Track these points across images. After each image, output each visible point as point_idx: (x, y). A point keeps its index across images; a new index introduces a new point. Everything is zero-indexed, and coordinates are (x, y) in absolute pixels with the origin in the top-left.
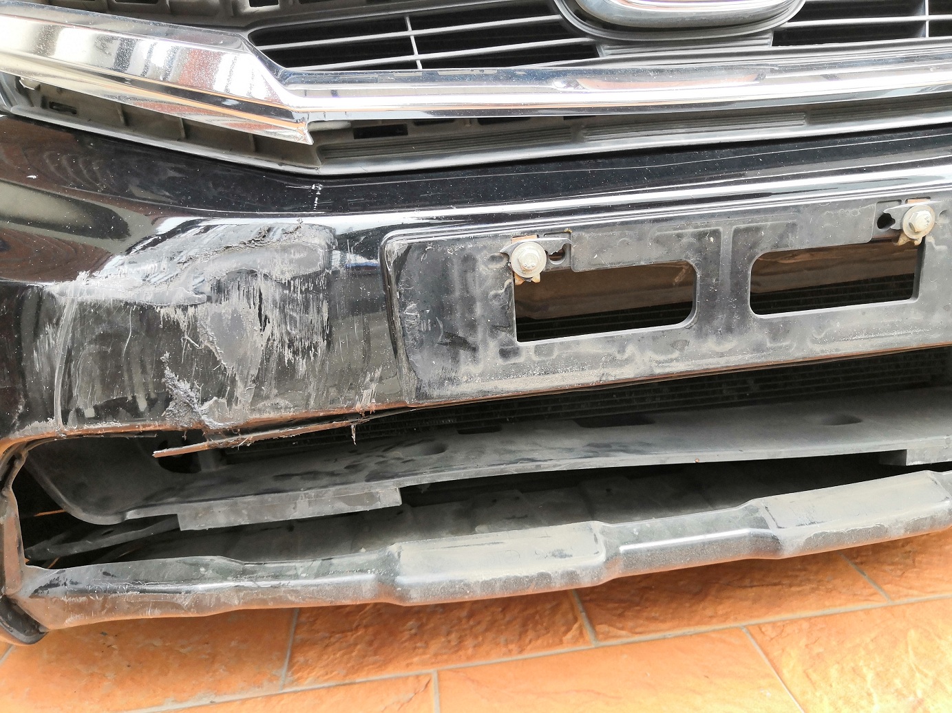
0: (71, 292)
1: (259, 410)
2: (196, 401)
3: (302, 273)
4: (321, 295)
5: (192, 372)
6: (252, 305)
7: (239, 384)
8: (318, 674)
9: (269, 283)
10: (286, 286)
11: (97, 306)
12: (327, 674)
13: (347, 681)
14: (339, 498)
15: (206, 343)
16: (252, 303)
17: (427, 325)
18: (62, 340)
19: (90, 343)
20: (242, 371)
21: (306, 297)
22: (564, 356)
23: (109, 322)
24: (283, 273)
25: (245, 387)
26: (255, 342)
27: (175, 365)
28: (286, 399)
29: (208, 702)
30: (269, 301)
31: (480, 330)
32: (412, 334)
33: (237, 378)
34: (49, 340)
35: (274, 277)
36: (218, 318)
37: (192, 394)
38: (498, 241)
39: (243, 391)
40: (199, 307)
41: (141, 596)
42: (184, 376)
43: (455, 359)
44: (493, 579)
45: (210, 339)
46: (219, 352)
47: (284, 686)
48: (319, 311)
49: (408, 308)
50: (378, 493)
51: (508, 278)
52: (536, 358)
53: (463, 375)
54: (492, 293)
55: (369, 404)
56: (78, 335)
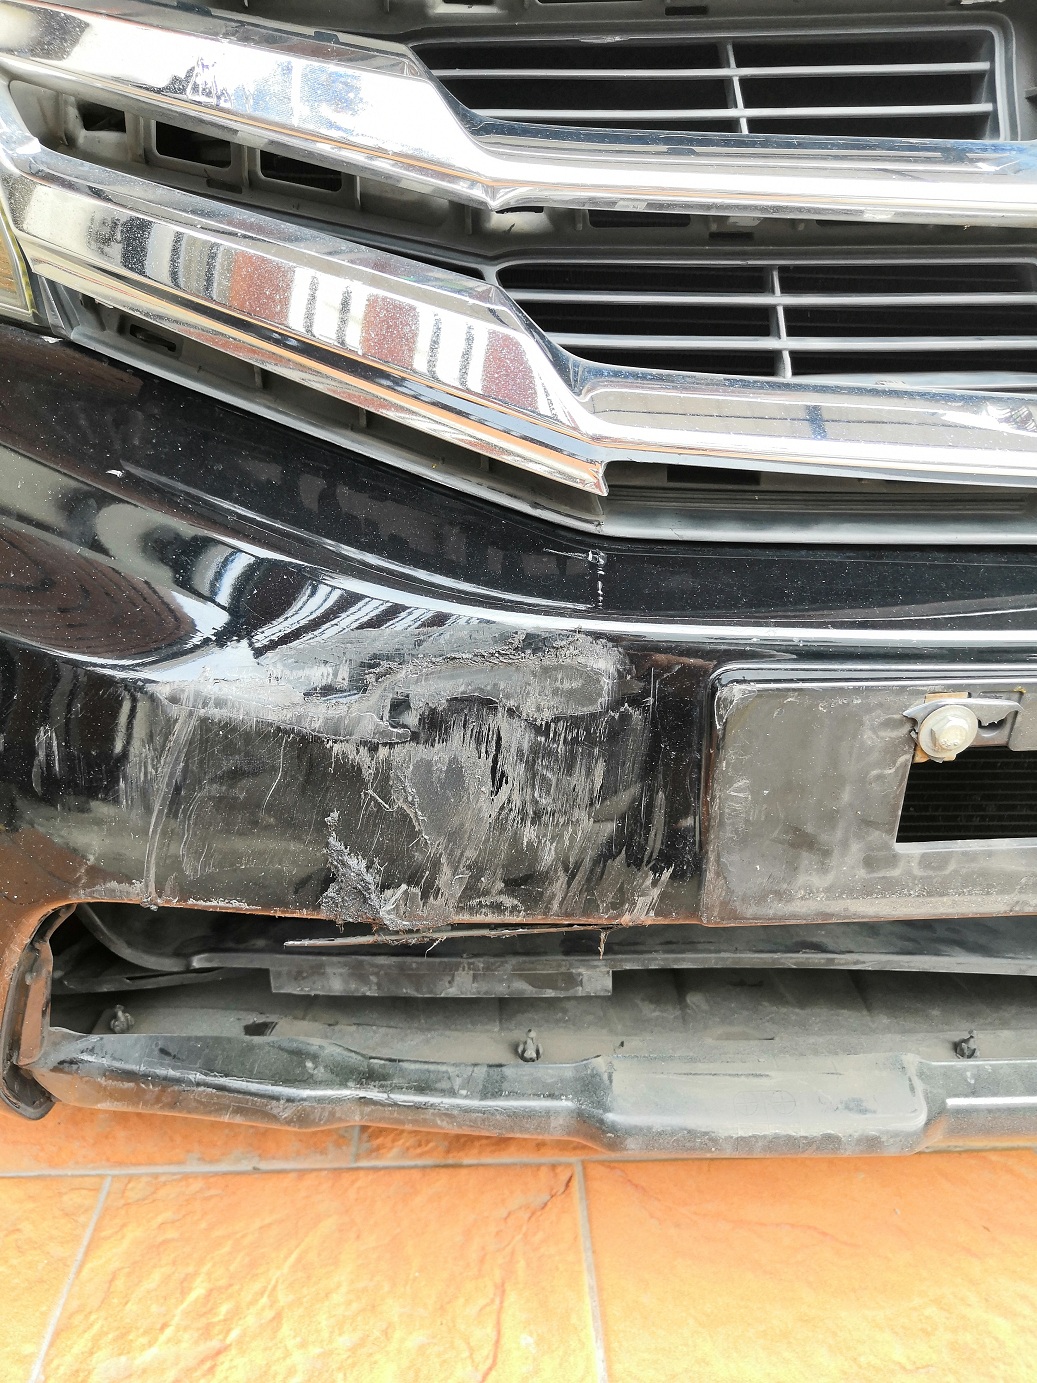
0: (188, 698)
1: (471, 908)
2: (372, 887)
3: (570, 712)
4: (596, 751)
5: (372, 843)
6: (483, 755)
7: (446, 870)
8: (408, 1144)
9: (516, 722)
10: (542, 730)
11: (229, 727)
12: (420, 1145)
14: (520, 975)
15: (400, 803)
16: (483, 750)
17: (760, 812)
18: (167, 770)
19: (212, 781)
20: (452, 850)
21: (571, 751)
22: (964, 871)
23: (247, 754)
24: (539, 709)
25: (454, 875)
26: (480, 810)
27: (346, 832)
28: (516, 897)
29: (250, 1168)
30: (512, 750)
31: (842, 825)
32: (733, 824)
33: (443, 860)
34: (146, 768)
35: (524, 714)
36: (426, 767)
37: (369, 878)
38: (905, 698)
39: (451, 883)
40: (398, 748)
41: (218, 1097)
42: (357, 849)
43: (793, 868)
44: (754, 1136)
45: (406, 798)
46: (419, 817)
47: (357, 1157)
48: (589, 772)
49: (736, 785)
50: (580, 974)
51: (905, 753)
52: (917, 872)
53: (799, 889)
54: (875, 772)
55: (643, 918)
56: (194, 768)
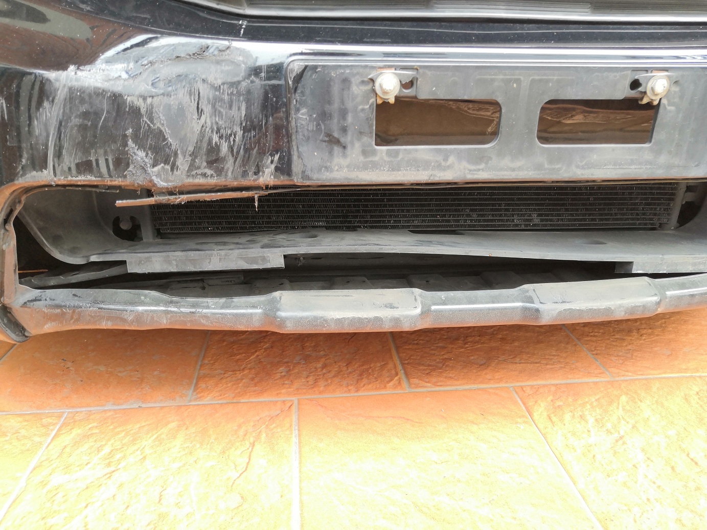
0: (63, 78)
1: (193, 176)
2: (149, 165)
3: (229, 80)
4: (241, 98)
5: (147, 145)
6: (193, 100)
7: (180, 156)
8: (215, 395)
9: (206, 85)
10: (218, 89)
11: (82, 90)
12: (221, 396)
13: (235, 401)
14: (241, 258)
15: (158, 125)
16: (193, 99)
17: (313, 126)
18: (56, 114)
19: (76, 117)
20: (183, 147)
21: (231, 98)
22: (406, 159)
23: (91, 103)
24: (216, 79)
25: (184, 159)
26: (193, 127)
27: (136, 138)
28: (212, 170)
29: (137, 407)
30: (205, 99)
31: (350, 133)
32: (302, 132)
33: (179, 152)
34: (46, 113)
35: (209, 82)
36: (168, 107)
37: (147, 160)
38: (368, 70)
39: (183, 163)
40: (155, 98)
41: (99, 312)
42: (141, 147)
43: (331, 153)
44: (343, 318)
45: (161, 122)
46: (167, 132)
47: (190, 401)
48: (239, 109)
49: (301, 112)
50: (268, 256)
51: (372, 98)
52: (386, 158)
53: (335, 165)
54: (360, 107)
55: (269, 179)
56: (68, 111)
